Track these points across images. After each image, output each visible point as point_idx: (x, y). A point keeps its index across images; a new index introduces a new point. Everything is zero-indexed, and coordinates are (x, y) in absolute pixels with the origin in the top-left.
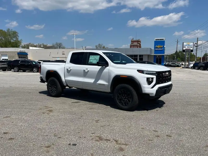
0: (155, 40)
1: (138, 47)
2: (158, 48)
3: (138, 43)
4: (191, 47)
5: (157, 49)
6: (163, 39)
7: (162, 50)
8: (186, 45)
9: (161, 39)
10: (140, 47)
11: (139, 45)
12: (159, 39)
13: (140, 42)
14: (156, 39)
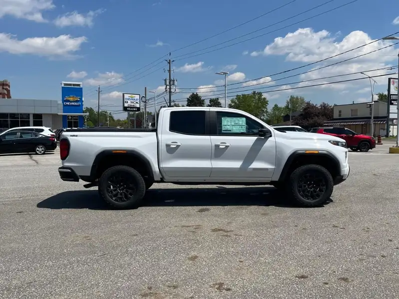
0: (63, 85)
1: (4, 97)
2: (71, 102)
3: (3, 88)
4: (137, 103)
5: (68, 103)
6: (79, 85)
7: (79, 106)
8: (128, 99)
9: (74, 85)
10: (9, 97)
11: (6, 92)
12: (70, 85)
13: (9, 87)
14: (65, 84)
